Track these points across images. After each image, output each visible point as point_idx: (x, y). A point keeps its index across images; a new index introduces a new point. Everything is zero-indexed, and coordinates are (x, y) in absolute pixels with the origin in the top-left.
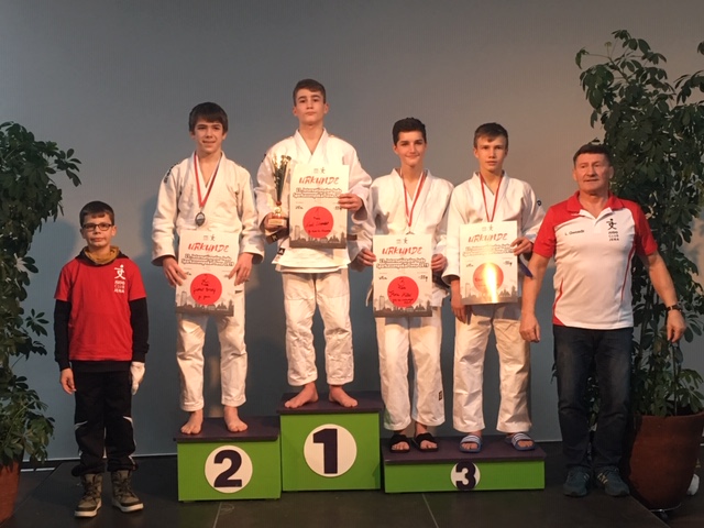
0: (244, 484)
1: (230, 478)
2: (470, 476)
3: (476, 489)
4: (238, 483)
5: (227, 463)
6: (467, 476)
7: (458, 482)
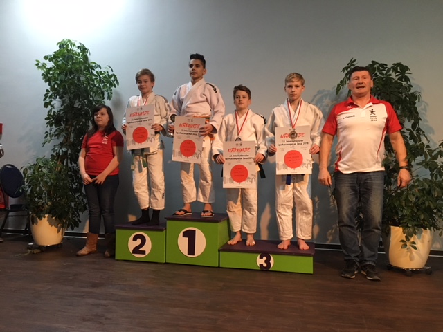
0: (147, 253)
1: (140, 250)
2: (268, 262)
3: (270, 269)
4: (143, 252)
5: (139, 241)
6: (266, 261)
7: (260, 265)
